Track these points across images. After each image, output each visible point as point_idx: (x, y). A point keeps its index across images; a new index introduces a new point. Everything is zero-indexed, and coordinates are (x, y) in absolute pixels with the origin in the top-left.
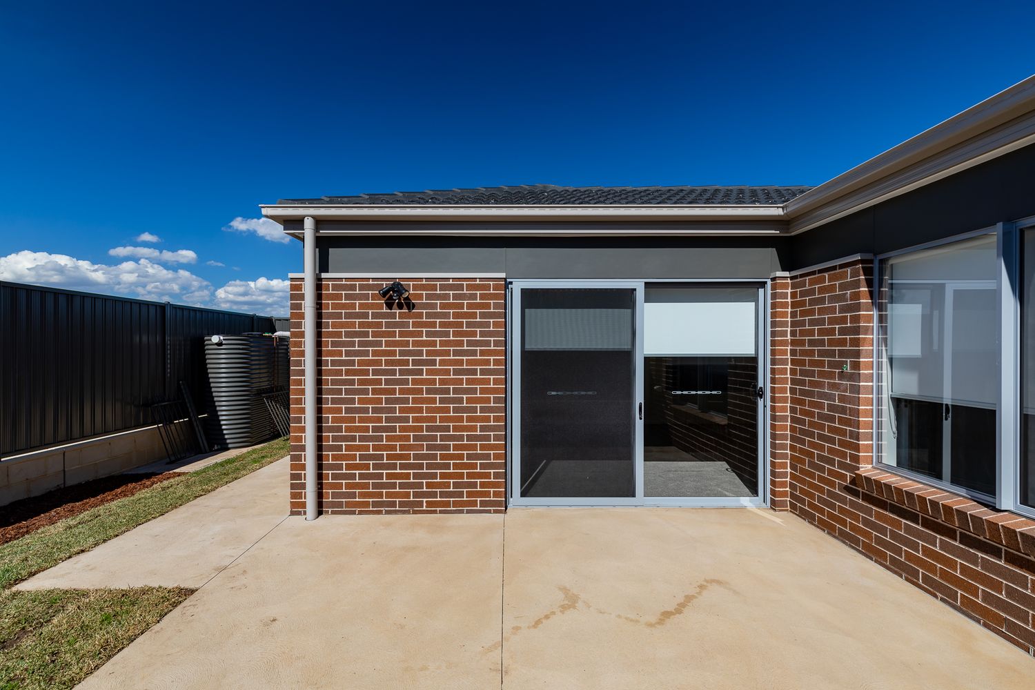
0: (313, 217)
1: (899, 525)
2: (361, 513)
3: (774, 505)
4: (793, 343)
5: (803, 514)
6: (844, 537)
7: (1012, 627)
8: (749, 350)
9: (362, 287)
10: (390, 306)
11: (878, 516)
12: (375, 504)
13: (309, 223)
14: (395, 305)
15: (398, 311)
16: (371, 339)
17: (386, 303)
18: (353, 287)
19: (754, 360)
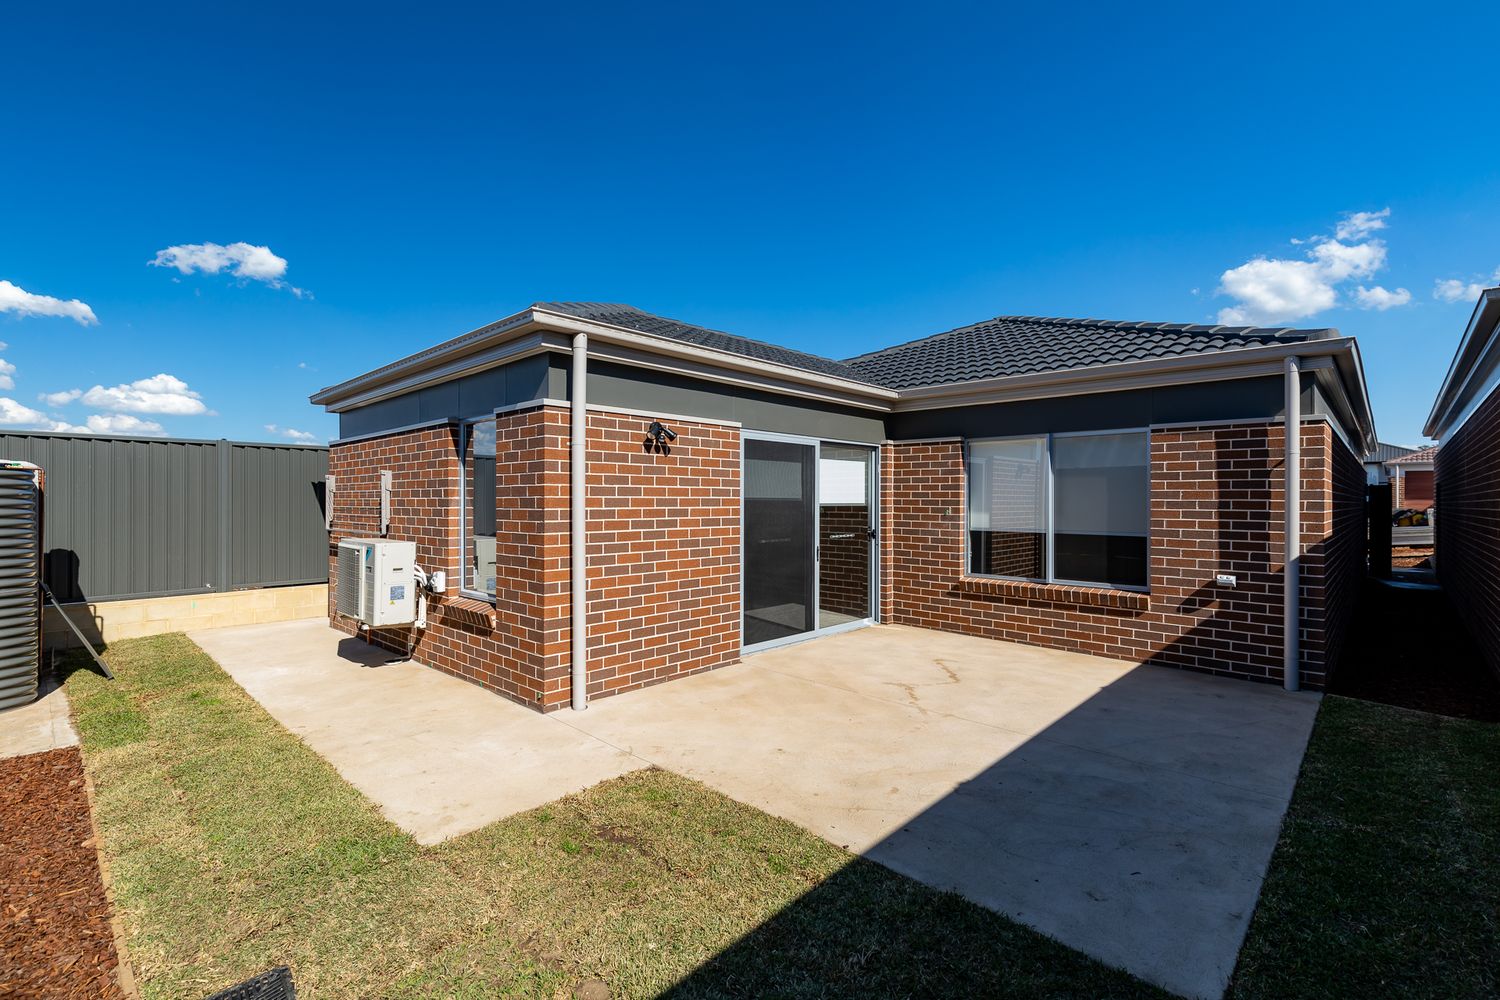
0: (588, 334)
1: (990, 607)
2: (621, 691)
3: (884, 620)
4: (896, 495)
5: (908, 622)
6: (947, 628)
7: (1056, 641)
8: (860, 500)
9: (623, 425)
10: (648, 449)
11: (974, 606)
12: (635, 678)
13: (581, 341)
14: (653, 449)
15: (655, 455)
16: (630, 486)
17: (645, 446)
18: (612, 424)
19: (864, 508)
